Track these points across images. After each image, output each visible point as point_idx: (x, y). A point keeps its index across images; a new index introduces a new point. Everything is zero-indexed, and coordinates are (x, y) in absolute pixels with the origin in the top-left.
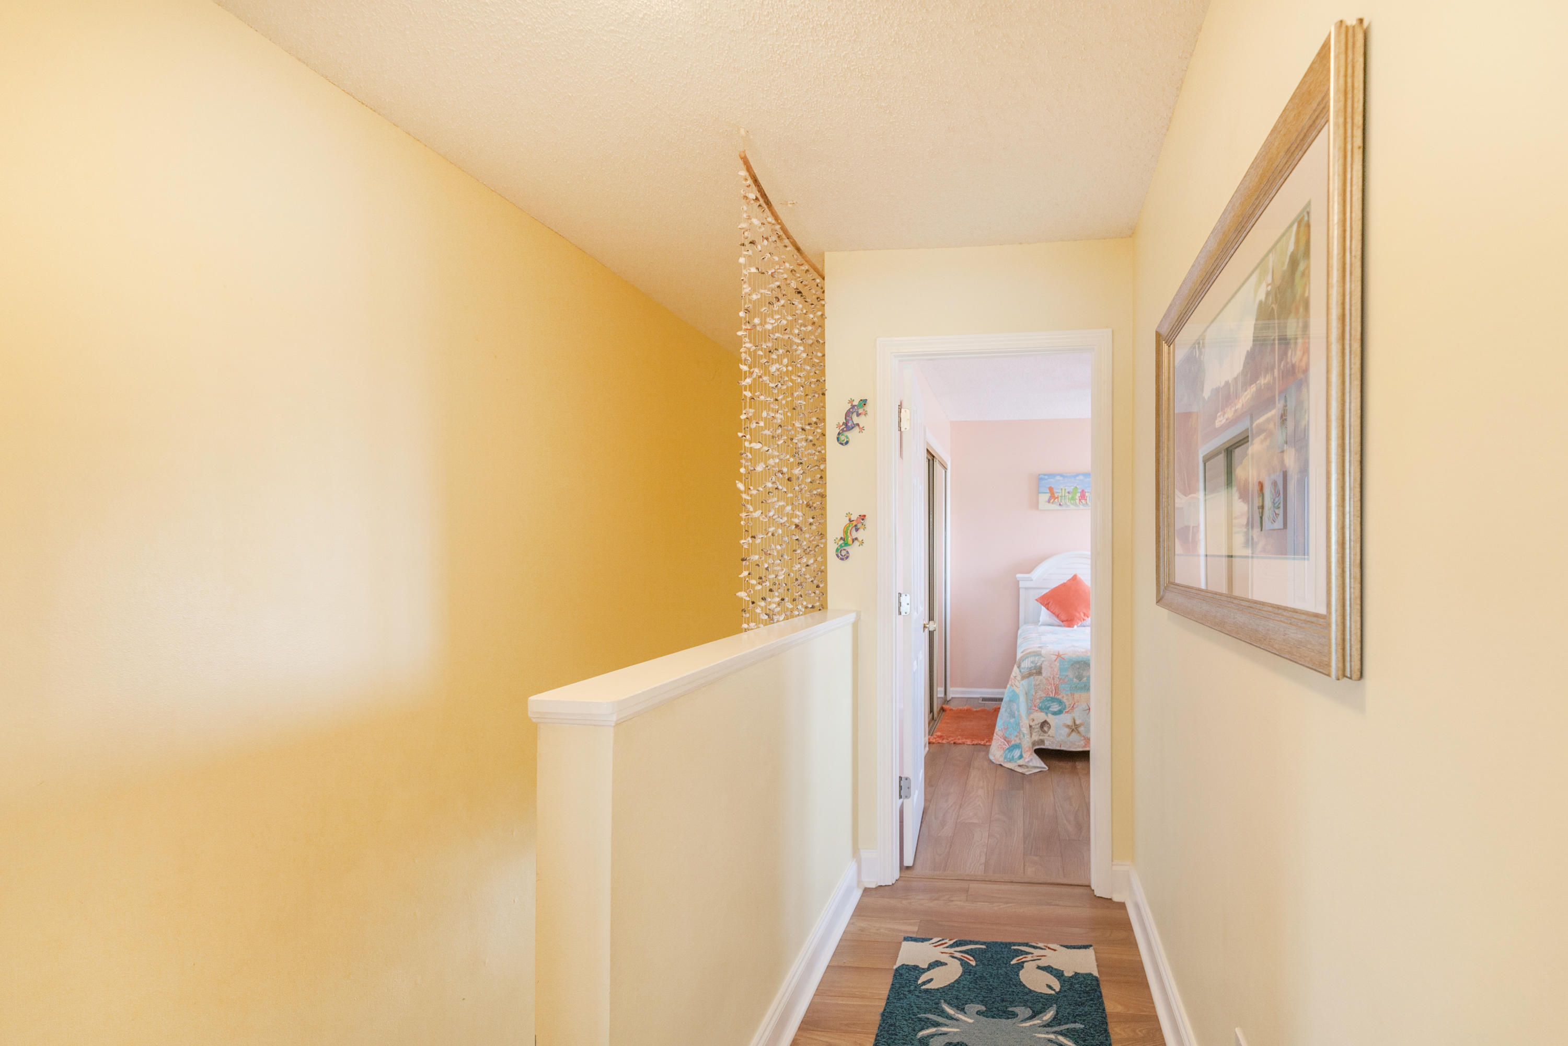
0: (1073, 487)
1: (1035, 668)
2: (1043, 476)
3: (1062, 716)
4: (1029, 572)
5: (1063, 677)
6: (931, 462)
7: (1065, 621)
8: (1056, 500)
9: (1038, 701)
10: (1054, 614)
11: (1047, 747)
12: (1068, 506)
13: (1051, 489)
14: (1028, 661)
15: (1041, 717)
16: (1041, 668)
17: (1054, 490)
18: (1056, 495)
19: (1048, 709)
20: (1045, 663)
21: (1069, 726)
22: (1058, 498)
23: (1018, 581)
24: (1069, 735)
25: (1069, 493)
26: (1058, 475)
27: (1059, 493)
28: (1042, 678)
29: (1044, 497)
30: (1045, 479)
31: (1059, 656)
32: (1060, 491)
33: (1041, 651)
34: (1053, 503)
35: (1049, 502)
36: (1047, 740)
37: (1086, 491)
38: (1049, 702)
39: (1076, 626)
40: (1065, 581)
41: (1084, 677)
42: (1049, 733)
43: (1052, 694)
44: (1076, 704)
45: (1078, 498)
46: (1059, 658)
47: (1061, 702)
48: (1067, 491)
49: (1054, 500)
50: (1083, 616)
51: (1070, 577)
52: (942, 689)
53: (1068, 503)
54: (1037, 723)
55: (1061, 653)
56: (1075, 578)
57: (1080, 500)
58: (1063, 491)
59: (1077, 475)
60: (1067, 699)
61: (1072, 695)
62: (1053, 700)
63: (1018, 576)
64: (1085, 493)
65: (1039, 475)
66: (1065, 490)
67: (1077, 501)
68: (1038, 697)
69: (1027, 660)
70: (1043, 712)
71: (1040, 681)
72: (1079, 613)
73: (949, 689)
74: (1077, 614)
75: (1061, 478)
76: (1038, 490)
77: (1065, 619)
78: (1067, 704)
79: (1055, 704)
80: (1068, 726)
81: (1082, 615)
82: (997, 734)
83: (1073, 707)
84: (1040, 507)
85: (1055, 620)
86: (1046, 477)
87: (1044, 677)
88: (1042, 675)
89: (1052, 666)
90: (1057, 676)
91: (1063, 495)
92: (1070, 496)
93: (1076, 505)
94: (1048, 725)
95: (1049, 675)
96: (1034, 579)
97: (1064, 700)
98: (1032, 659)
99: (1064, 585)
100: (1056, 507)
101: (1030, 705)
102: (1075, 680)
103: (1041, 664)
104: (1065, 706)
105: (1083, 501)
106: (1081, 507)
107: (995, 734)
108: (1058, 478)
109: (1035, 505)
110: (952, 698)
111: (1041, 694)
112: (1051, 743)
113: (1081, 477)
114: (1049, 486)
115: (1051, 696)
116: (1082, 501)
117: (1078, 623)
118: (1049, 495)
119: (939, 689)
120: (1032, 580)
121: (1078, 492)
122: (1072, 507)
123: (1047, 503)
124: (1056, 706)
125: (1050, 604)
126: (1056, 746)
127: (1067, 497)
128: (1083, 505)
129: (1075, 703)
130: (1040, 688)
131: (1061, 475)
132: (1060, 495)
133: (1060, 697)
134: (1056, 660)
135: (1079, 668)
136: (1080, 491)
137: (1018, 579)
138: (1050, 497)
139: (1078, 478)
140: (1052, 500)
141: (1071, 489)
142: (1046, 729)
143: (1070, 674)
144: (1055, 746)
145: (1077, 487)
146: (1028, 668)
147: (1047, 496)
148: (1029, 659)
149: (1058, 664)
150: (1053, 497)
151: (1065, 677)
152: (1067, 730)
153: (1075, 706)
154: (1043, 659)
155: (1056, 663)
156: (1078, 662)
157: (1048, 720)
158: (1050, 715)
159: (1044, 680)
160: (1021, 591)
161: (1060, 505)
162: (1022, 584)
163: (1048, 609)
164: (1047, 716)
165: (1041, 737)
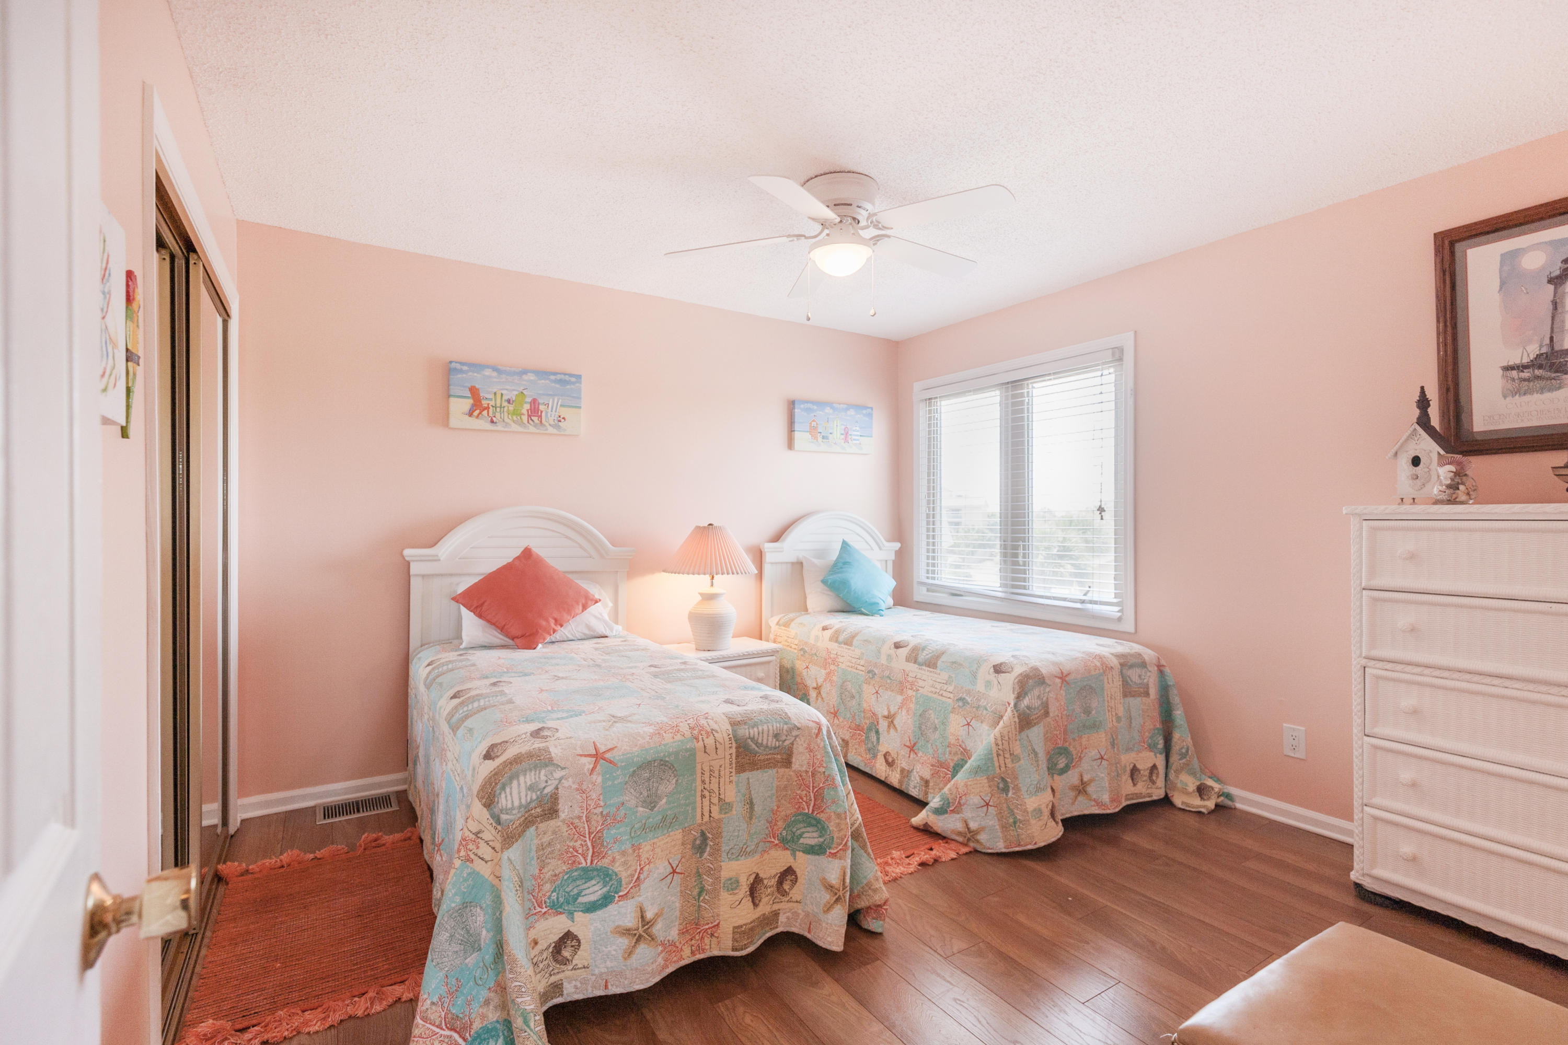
0: (516, 393)
1: (540, 801)
2: (458, 366)
3: (612, 909)
4: (433, 545)
5: (613, 810)
6: (180, 262)
7: (517, 637)
8: (485, 413)
9: (548, 887)
10: (493, 624)
11: (569, 999)
12: (507, 424)
13: (474, 392)
14: (519, 784)
15: (556, 926)
16: (557, 799)
17: (481, 395)
18: (485, 403)
19: (575, 899)
20: (565, 783)
21: (629, 930)
22: (487, 408)
23: (408, 563)
24: (630, 954)
25: (509, 401)
26: (488, 367)
27: (491, 399)
28: (560, 823)
29: (459, 406)
30: (461, 371)
31: (598, 756)
32: (492, 396)
33: (546, 750)
34: (477, 417)
35: (470, 414)
36: (570, 980)
37: (541, 401)
38: (578, 882)
39: (540, 646)
40: (510, 560)
41: (660, 798)
42: (576, 961)
43: (586, 860)
44: (646, 869)
45: (526, 413)
46: (602, 761)
47: (607, 875)
48: (505, 398)
49: (480, 413)
50: (553, 625)
51: (517, 552)
52: (216, 806)
53: (506, 420)
54: (545, 946)
55: (602, 749)
56: (527, 554)
57: (529, 416)
58: (499, 396)
59: (525, 372)
60: (625, 863)
61: (636, 848)
62: (587, 874)
63: (408, 552)
64: (539, 404)
65: (451, 362)
66: (502, 395)
67: (525, 418)
68: (548, 875)
69: (515, 783)
70: (561, 913)
71: (554, 832)
72: (547, 621)
73: (235, 802)
74: (544, 623)
75: (495, 374)
76: (448, 390)
77: (519, 633)
78: (624, 875)
79: (593, 882)
80: (627, 932)
81: (552, 622)
82: (425, 1019)
83: (638, 878)
84: (453, 422)
85: (496, 637)
86: (465, 368)
87: (563, 821)
88: (557, 816)
89: (584, 787)
90: (599, 810)
91: (498, 405)
92: (511, 408)
93: (521, 424)
94: (574, 943)
95: (577, 812)
96: (442, 559)
97: (617, 868)
98: (529, 778)
99: (508, 568)
100: (481, 424)
101: (528, 905)
102: (641, 809)
103: (557, 788)
104: (620, 881)
105: (535, 419)
106: (532, 429)
107: (418, 1020)
108: (488, 372)
109: (443, 419)
110: (243, 821)
111: (556, 866)
112: (579, 985)
113: (531, 377)
114: (469, 385)
115: (584, 864)
116: (533, 418)
117: (544, 639)
118: (471, 401)
119: (205, 808)
120: (439, 560)
121: (526, 403)
122: (515, 427)
123: (467, 417)
124: (596, 888)
125: (484, 608)
126: (594, 987)
127: (506, 409)
128: (535, 426)
129: (642, 869)
130: (552, 852)
131: (495, 369)
132: (492, 403)
133: (605, 862)
134: (593, 770)
135: (649, 779)
136: (529, 400)
137: (407, 559)
138: (473, 405)
139: (525, 377)
140: (477, 412)
141: (512, 395)
142: (566, 953)
143: (631, 799)
144: (590, 990)
145: (525, 392)
146: (520, 806)
147: (467, 404)
148: (522, 779)
149: (600, 779)
150: (478, 406)
151: (618, 809)
152: (624, 942)
153: (642, 877)
154: (558, 774)
155: (594, 777)
156: (646, 765)
157: (574, 930)
158: (579, 916)
159: (564, 828)
160: (413, 581)
161: (492, 422)
162: (414, 569)
163: (480, 616)
164: (573, 920)
165: (553, 979)
